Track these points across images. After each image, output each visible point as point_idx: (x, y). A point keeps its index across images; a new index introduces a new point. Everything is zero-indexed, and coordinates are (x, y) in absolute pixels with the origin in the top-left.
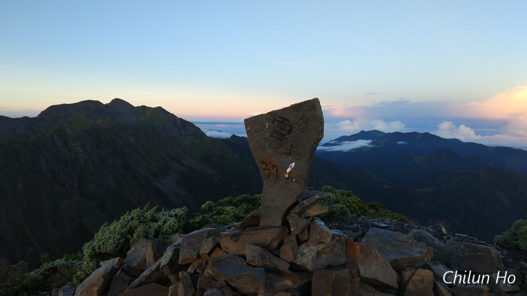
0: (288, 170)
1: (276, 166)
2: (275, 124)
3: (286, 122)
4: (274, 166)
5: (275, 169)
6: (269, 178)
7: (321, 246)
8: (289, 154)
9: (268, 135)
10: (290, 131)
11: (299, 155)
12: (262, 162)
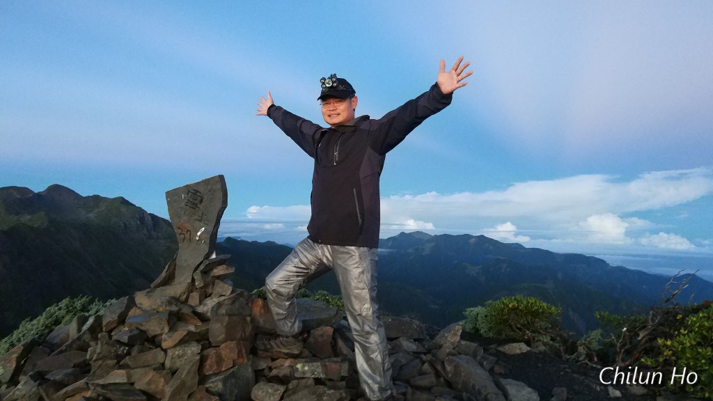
0: (199, 234)
1: (190, 231)
2: (189, 195)
3: (198, 194)
4: (188, 231)
5: (189, 233)
6: (184, 241)
7: (223, 298)
8: (200, 220)
9: (183, 204)
10: (201, 201)
11: (208, 221)
12: (179, 228)
